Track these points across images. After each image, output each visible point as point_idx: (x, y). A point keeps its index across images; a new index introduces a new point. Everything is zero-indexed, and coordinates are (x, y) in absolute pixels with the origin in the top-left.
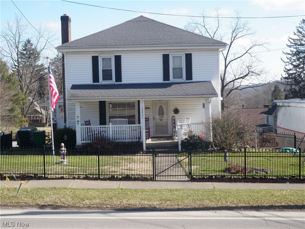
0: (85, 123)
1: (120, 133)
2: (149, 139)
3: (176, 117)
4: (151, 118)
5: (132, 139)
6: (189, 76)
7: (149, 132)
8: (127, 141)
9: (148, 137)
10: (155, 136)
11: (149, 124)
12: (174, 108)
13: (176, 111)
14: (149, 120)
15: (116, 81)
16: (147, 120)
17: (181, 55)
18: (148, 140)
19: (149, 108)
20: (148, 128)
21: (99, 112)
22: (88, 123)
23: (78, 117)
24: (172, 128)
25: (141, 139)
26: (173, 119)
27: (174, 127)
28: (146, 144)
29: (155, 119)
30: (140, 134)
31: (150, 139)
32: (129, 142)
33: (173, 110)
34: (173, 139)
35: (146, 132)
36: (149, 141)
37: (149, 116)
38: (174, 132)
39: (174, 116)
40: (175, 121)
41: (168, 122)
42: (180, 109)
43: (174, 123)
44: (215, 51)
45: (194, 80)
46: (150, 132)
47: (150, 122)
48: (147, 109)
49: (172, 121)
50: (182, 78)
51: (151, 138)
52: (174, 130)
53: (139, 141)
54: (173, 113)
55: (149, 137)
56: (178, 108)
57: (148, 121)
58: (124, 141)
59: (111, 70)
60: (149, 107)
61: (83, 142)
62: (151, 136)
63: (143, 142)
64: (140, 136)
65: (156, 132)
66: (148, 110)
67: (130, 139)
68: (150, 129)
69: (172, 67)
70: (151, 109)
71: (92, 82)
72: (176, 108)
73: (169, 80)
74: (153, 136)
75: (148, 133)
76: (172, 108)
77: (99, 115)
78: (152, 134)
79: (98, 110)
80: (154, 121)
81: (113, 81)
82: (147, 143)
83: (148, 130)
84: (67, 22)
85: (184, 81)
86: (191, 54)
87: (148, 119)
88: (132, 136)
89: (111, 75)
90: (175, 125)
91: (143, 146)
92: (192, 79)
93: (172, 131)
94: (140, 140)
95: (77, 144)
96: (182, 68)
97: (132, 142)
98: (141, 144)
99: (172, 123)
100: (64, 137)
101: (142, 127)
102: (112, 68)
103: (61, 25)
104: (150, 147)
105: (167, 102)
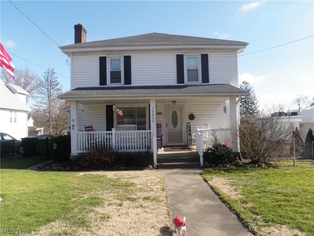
0: (85, 129)
1: (128, 141)
2: (161, 148)
3: (191, 124)
4: (164, 125)
5: (140, 148)
6: (206, 78)
7: (161, 140)
8: (133, 151)
9: (160, 146)
10: (168, 144)
11: (161, 131)
12: (189, 114)
13: (192, 117)
14: (162, 127)
15: (125, 84)
16: (159, 126)
17: (196, 56)
18: (159, 150)
19: (161, 114)
20: (160, 136)
21: (106, 118)
22: (89, 128)
23: (73, 120)
24: (187, 136)
25: (151, 148)
26: (189, 126)
27: (189, 134)
28: (158, 155)
29: (167, 126)
30: (150, 143)
31: (163, 149)
32: (136, 152)
33: (188, 116)
34: (190, 149)
35: (157, 140)
36: (162, 151)
37: (162, 122)
38: (190, 140)
39: (189, 123)
40: (190, 128)
41: (182, 129)
42: (196, 115)
43: (190, 130)
44: (233, 53)
45: (210, 83)
46: (163, 140)
47: (162, 129)
48: (159, 114)
49: (187, 128)
50: (198, 81)
51: (164, 147)
52: (190, 138)
53: (148, 151)
54: (188, 119)
55: (162, 146)
56: (194, 114)
57: (160, 128)
58: (130, 151)
59: (120, 72)
60: (161, 112)
61: (79, 151)
62: (163, 145)
63: (153, 152)
64: (150, 145)
65: (169, 140)
66: (159, 116)
67: (137, 148)
68: (163, 137)
69: (187, 69)
70: (163, 114)
71: (99, 84)
72: (191, 114)
73: (183, 83)
74: (165, 145)
75: (160, 142)
76: (187, 114)
77: (106, 121)
78: (164, 143)
79: (105, 116)
80: (167, 128)
81: (122, 84)
82: (159, 153)
83: (160, 138)
84: (80, 30)
85: (200, 84)
86: (207, 55)
87: (161, 125)
88: (140, 144)
89: (120, 78)
90: (190, 132)
91: (153, 158)
92: (208, 82)
93: (187, 139)
94: (150, 150)
95: (71, 154)
96: (197, 70)
97: (140, 153)
98: (151, 155)
99: (187, 130)
100: (53, 145)
101: (153, 133)
102: (121, 70)
103: (75, 34)
104: (162, 159)
105: (181, 107)
